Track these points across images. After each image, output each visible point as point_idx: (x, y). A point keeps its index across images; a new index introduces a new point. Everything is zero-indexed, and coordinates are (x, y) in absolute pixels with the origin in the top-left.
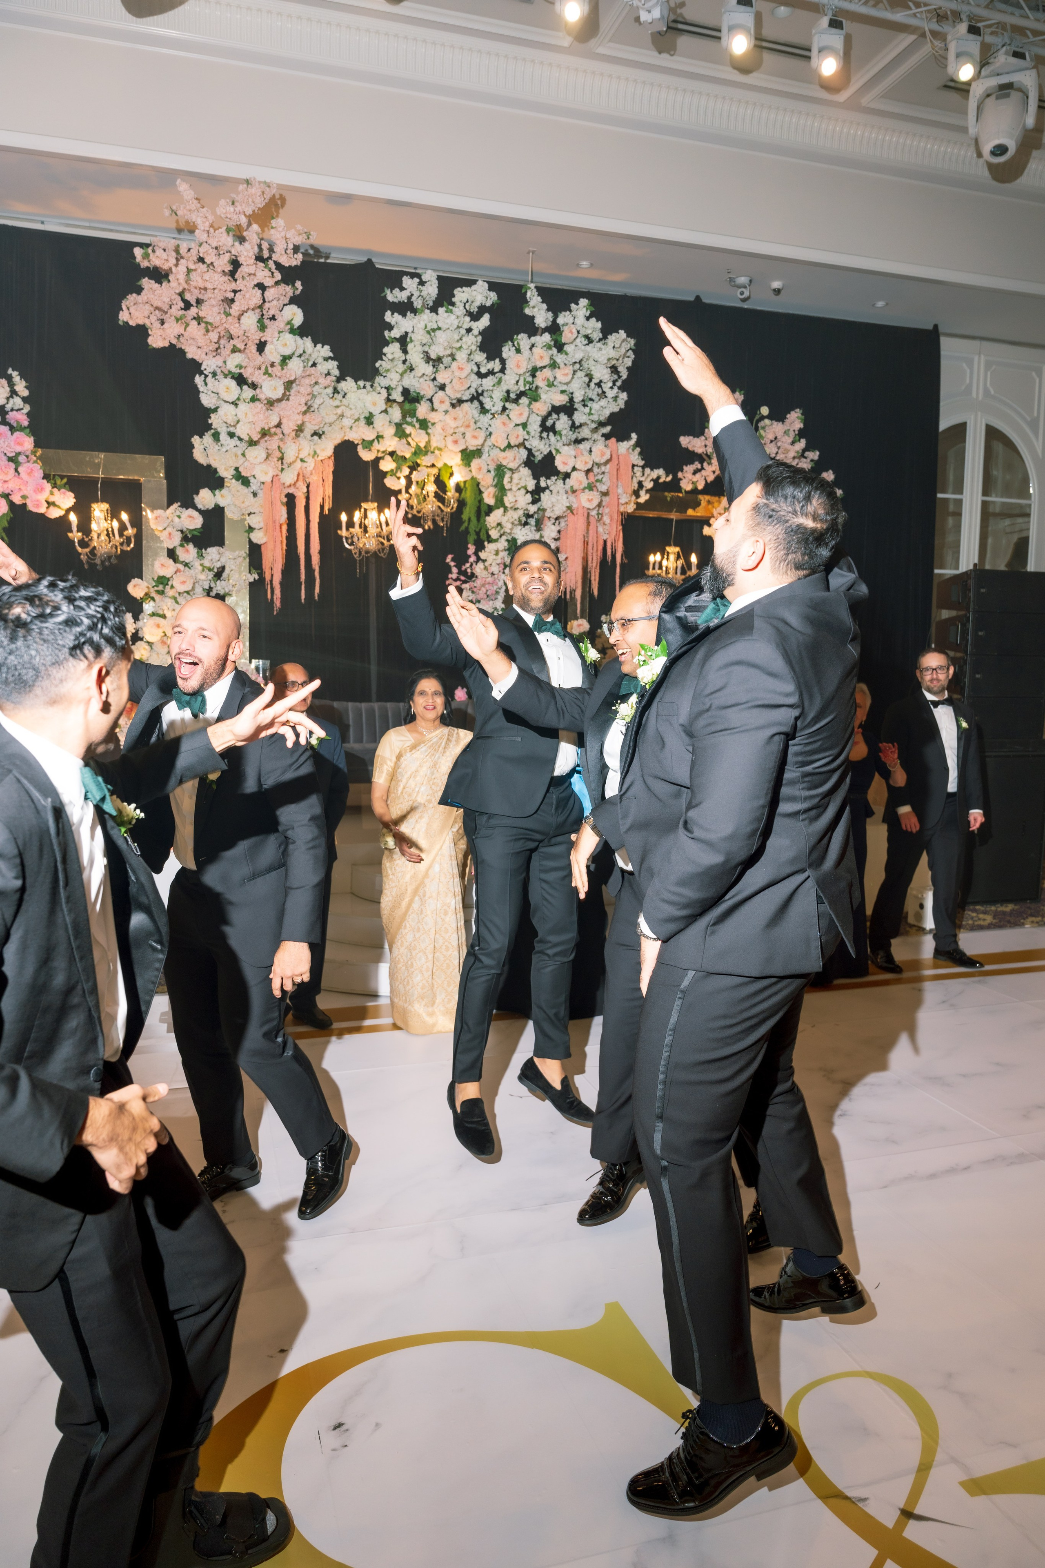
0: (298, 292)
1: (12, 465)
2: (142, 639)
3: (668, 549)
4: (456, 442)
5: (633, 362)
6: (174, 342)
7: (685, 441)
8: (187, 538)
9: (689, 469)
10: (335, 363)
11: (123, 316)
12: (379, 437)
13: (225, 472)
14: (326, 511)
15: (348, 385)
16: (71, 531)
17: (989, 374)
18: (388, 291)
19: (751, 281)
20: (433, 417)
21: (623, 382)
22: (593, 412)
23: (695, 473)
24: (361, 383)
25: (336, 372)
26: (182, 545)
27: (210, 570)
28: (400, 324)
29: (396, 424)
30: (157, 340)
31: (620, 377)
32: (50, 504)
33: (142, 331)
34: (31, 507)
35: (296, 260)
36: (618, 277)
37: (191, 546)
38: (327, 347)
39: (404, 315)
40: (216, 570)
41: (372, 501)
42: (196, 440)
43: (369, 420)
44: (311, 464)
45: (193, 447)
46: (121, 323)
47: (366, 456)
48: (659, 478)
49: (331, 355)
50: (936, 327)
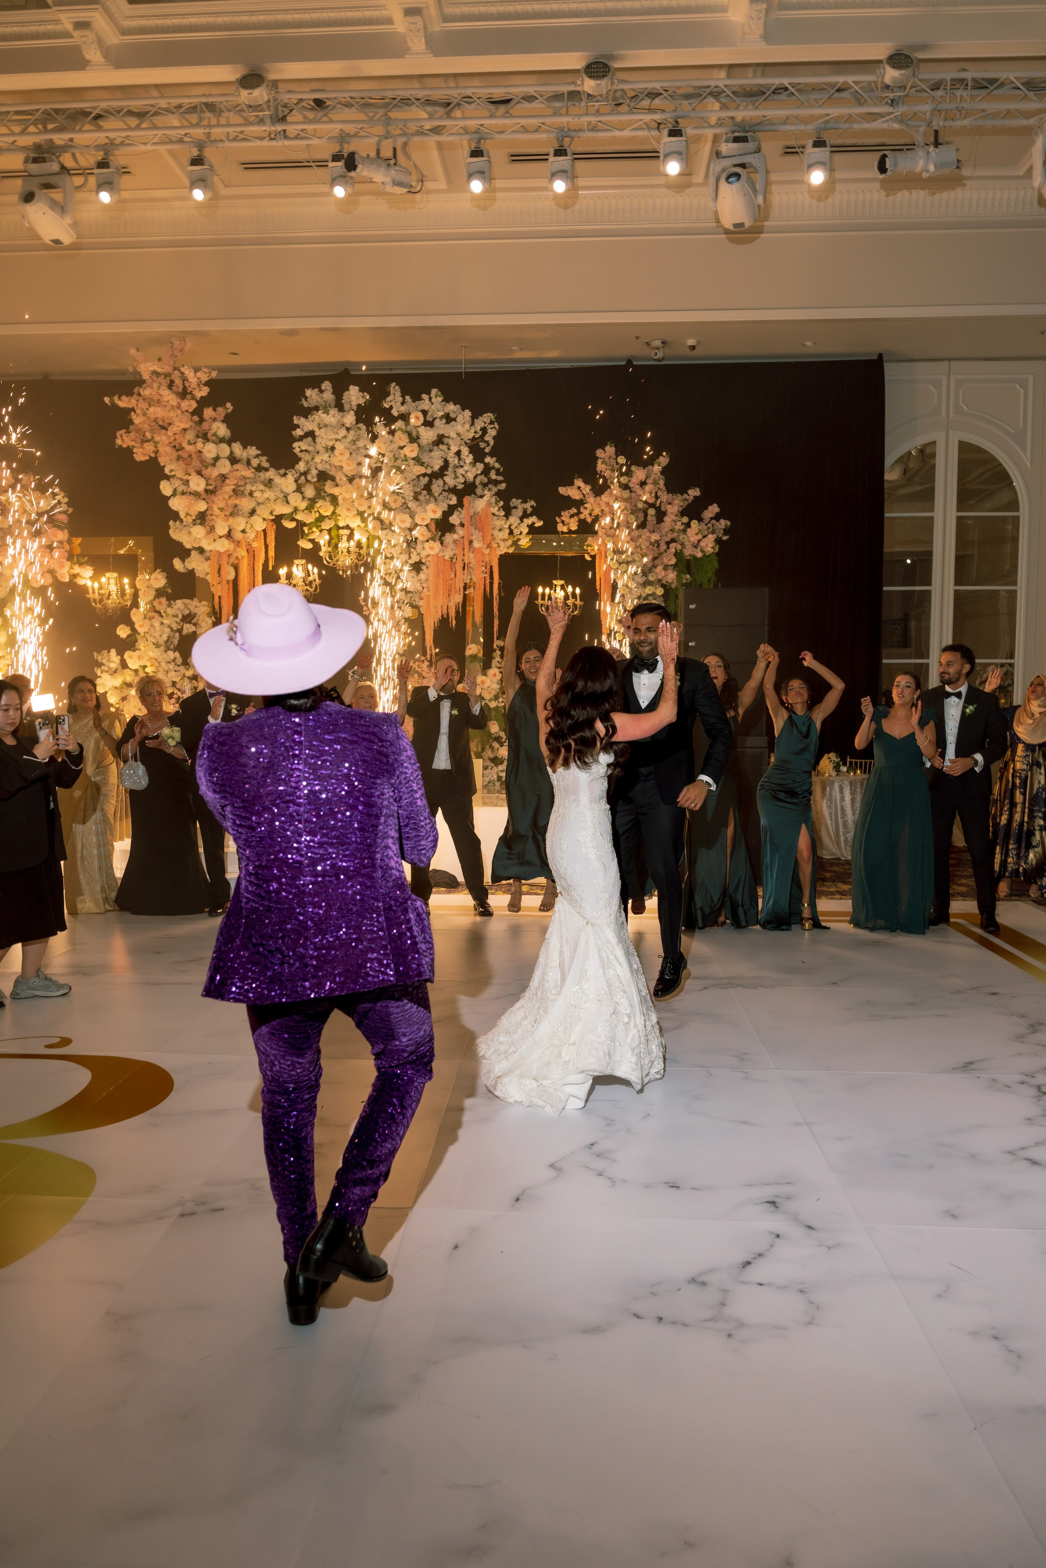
0: (229, 411)
1: (48, 551)
2: (128, 667)
3: (555, 582)
4: (348, 509)
5: (498, 432)
6: (153, 455)
7: (562, 490)
8: (159, 593)
9: (565, 515)
10: (264, 458)
11: (119, 442)
12: (296, 510)
13: (188, 546)
14: (270, 568)
15: (271, 474)
16: (88, 593)
17: (961, 391)
18: (303, 400)
19: (663, 343)
20: (335, 491)
21: (493, 447)
22: (458, 475)
23: (572, 516)
24: (282, 471)
25: (266, 465)
26: (154, 599)
27: (177, 616)
28: (305, 424)
29: (309, 499)
30: (140, 456)
31: (488, 444)
32: (74, 576)
33: (129, 451)
34: (60, 578)
35: (205, 391)
36: (553, 354)
37: (163, 600)
38: (254, 448)
39: (307, 418)
40: (180, 616)
41: (302, 558)
42: (171, 523)
43: (286, 497)
44: (251, 535)
45: (169, 527)
46: (117, 447)
47: (291, 525)
48: (533, 523)
49: (259, 452)
50: (880, 356)
